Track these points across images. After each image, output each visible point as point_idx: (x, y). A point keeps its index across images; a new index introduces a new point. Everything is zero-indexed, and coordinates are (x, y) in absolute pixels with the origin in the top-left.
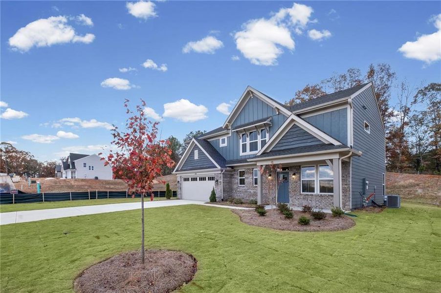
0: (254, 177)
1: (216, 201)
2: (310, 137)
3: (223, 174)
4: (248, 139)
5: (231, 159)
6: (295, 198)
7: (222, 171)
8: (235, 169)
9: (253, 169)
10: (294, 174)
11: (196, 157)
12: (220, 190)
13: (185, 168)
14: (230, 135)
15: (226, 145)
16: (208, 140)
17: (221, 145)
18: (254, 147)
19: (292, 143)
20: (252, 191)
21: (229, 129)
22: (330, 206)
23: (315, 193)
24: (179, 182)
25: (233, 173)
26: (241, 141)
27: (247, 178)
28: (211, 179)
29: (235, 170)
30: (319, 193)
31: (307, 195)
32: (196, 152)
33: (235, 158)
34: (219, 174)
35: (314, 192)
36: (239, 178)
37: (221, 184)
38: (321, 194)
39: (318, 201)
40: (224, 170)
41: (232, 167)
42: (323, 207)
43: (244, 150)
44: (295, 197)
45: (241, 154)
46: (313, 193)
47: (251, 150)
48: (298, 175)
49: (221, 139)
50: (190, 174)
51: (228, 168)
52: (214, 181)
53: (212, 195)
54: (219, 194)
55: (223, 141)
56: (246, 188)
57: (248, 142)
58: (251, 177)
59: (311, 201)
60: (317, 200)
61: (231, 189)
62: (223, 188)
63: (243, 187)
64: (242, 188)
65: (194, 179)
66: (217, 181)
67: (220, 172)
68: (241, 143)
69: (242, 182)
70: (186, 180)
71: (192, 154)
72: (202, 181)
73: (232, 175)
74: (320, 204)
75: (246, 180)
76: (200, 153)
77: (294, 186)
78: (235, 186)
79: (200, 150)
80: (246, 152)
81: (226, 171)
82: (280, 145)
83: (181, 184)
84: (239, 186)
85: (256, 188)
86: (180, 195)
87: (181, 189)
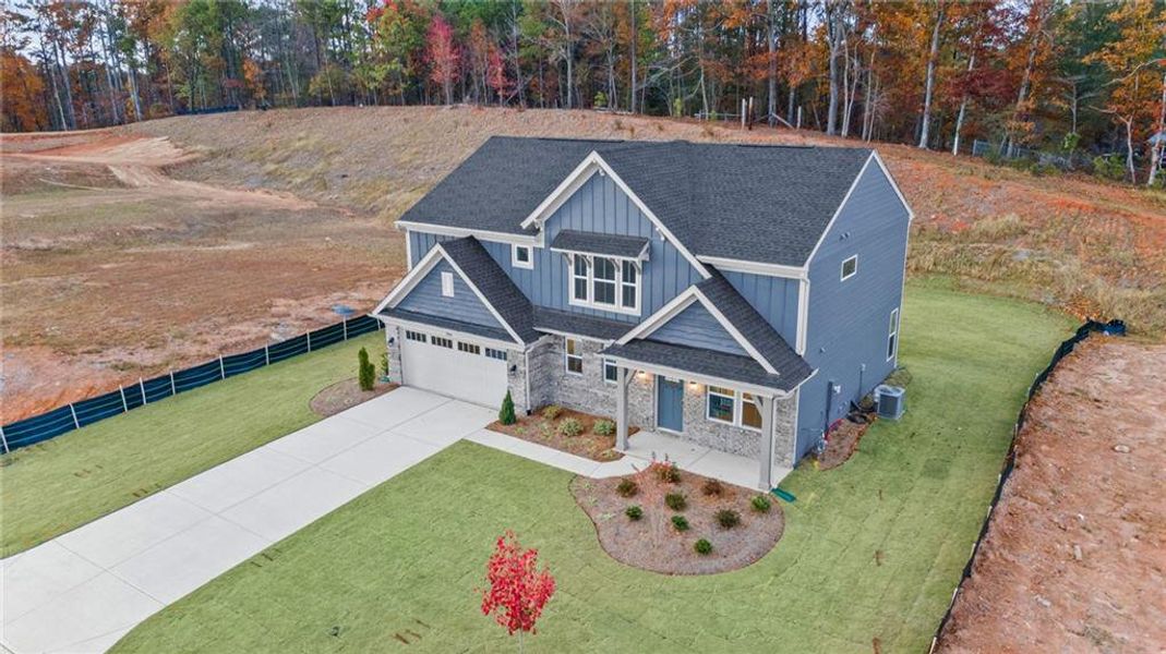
0: (606, 363)
1: (515, 421)
4: (590, 272)
5: (546, 305)
6: (696, 428)
7: (527, 349)
11: (448, 291)
12: (523, 390)
13: (413, 310)
14: (542, 246)
15: (529, 265)
16: (478, 238)
18: (604, 293)
20: (600, 394)
21: (539, 231)
23: (734, 424)
24: (392, 340)
25: (551, 341)
26: (572, 269)
27: (588, 361)
28: (495, 354)
30: (740, 425)
31: (719, 425)
32: (447, 277)
33: (557, 307)
35: (731, 420)
36: (567, 355)
37: (524, 377)
38: (745, 427)
39: (738, 440)
40: (532, 348)
43: (581, 292)
44: (694, 424)
45: (574, 301)
46: (729, 424)
47: (599, 298)
49: (515, 247)
50: (431, 331)
51: (541, 338)
52: (505, 364)
53: (504, 407)
55: (523, 255)
56: (583, 382)
57: (591, 278)
58: (597, 362)
59: (725, 438)
60: (736, 438)
62: (531, 384)
63: (579, 378)
64: (575, 380)
65: (442, 342)
66: (515, 368)
68: (572, 277)
69: (575, 366)
70: (416, 336)
71: (435, 277)
72: (469, 354)
75: (584, 364)
77: (694, 404)
78: (558, 375)
79: (457, 277)
80: (585, 299)
83: (399, 347)
84: (568, 375)
85: (609, 389)
86: (399, 375)
87: (400, 359)
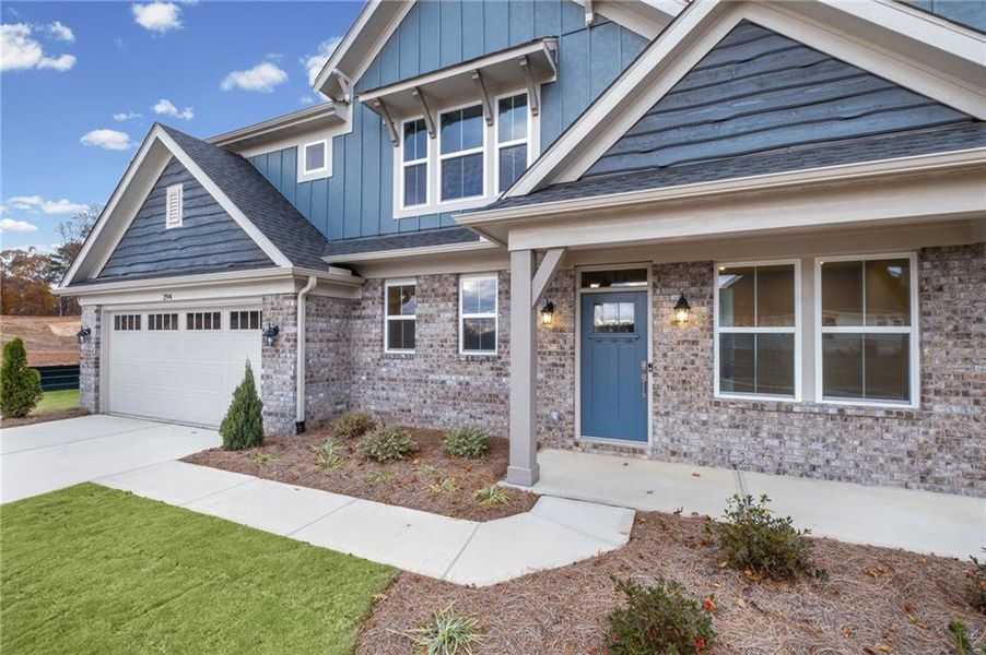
0: (462, 316)
1: (259, 441)
2: (852, 86)
3: (307, 297)
4: (434, 145)
5: (353, 231)
6: (686, 422)
7: (301, 282)
8: (370, 276)
9: (458, 276)
10: (683, 304)
11: (174, 217)
12: (287, 377)
13: (121, 271)
14: (348, 128)
15: (326, 170)
16: (247, 155)
17: (305, 174)
18: (463, 177)
19: (728, 128)
20: (450, 380)
21: (346, 104)
22: (894, 467)
23: (799, 397)
24: (86, 333)
25: (359, 295)
26: (399, 152)
27: (429, 319)
28: (245, 319)
29: (365, 284)
30: (819, 399)
31: (755, 406)
32: (175, 194)
33: (370, 230)
34: (286, 296)
35: (792, 392)
36: (388, 318)
37: (293, 349)
38: (831, 402)
40: (312, 281)
41: (354, 268)
42: (852, 473)
44: (682, 414)
45: (400, 210)
46: (785, 399)
47: (449, 191)
48: (705, 310)
49: (303, 145)
50: (144, 298)
51: (332, 270)
52: (258, 333)
53: (235, 409)
54: (282, 397)
55: (316, 157)
56: (422, 365)
57: (434, 156)
58: (449, 315)
59: (778, 436)
60: (812, 433)
61: (349, 368)
62: (307, 366)
63: (410, 357)
64: (401, 363)
65: (164, 321)
66: (274, 332)
67: (290, 289)
68: (400, 164)
69: (402, 335)
70: (127, 322)
71: (156, 200)
72: (203, 331)
73: (356, 304)
74: (830, 455)
75: (420, 329)
76: (196, 198)
77: (679, 362)
78: (367, 356)
79: (192, 185)
80: (422, 199)
81: (321, 283)
82: (646, 142)
83: (98, 343)
84: (388, 356)
85: (472, 367)
86: (92, 394)
87: (97, 366)
